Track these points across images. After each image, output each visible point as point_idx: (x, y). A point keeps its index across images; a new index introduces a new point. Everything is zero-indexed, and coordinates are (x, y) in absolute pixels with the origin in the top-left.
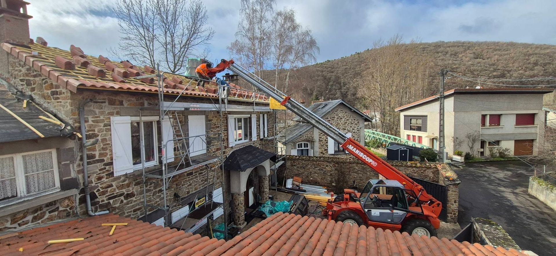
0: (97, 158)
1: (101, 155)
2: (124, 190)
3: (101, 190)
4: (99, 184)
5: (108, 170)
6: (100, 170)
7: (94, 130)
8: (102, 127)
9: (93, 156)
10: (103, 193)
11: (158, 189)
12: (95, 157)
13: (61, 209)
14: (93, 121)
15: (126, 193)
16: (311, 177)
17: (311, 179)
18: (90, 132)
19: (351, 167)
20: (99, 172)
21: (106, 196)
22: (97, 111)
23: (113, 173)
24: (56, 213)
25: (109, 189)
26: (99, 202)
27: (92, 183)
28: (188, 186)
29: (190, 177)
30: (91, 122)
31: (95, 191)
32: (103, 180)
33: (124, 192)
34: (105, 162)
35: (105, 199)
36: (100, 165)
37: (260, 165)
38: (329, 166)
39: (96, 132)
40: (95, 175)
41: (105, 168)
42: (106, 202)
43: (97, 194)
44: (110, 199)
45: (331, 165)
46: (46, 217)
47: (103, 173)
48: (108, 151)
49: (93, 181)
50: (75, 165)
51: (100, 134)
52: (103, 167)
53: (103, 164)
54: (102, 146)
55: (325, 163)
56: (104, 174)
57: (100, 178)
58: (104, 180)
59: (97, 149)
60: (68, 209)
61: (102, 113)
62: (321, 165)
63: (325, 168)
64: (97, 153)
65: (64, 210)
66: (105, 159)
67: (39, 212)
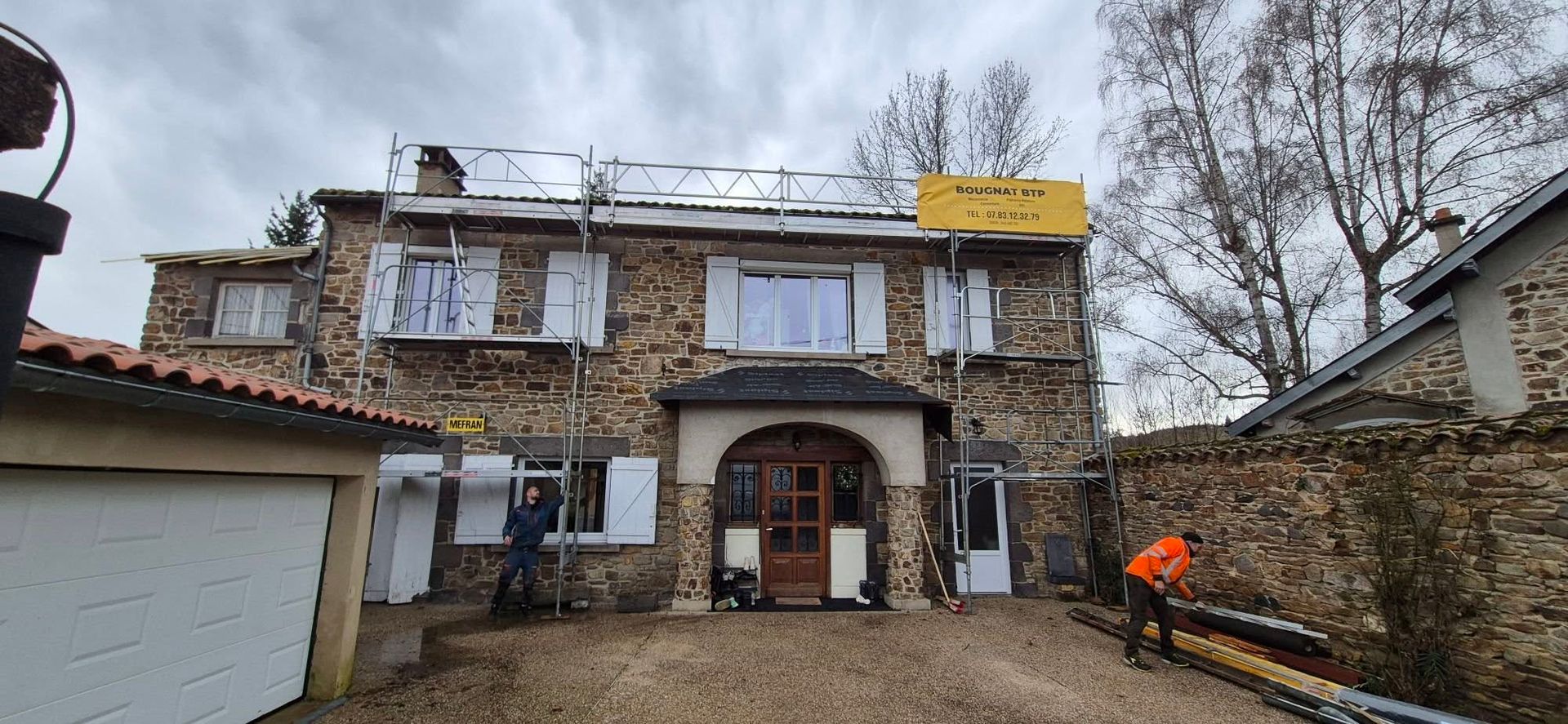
0: (341, 304)
1: (347, 300)
2: (373, 369)
3: (336, 356)
4: (334, 345)
5: (351, 327)
6: (341, 323)
7: (345, 263)
8: (358, 260)
9: (335, 300)
10: (337, 362)
11: (444, 392)
12: (338, 303)
13: (277, 364)
14: (347, 250)
15: (374, 375)
16: (1231, 563)
17: (1233, 573)
18: (340, 265)
19: (1489, 482)
20: (338, 327)
21: (340, 369)
22: (356, 235)
23: (356, 334)
24: (270, 366)
25: (348, 359)
26: (327, 374)
27: (324, 340)
28: (528, 413)
29: (537, 394)
30: (343, 251)
31: (326, 354)
32: (342, 340)
33: (373, 372)
34: (351, 313)
35: (338, 372)
36: (341, 316)
37: (830, 419)
38: (1318, 486)
39: (348, 266)
40: (331, 329)
41: (348, 323)
42: (339, 378)
43: (328, 359)
44: (344, 375)
45: (1329, 476)
46: (258, 368)
47: (344, 329)
48: (358, 297)
49: (327, 336)
50: (308, 308)
51: (353, 269)
52: (346, 320)
53: (346, 315)
54: (352, 288)
55: (1291, 467)
56: (345, 332)
57: (337, 337)
58: (344, 341)
59: (344, 291)
60: (285, 366)
61: (362, 239)
62: (1270, 481)
63: (1294, 502)
64: (342, 298)
65: (279, 367)
66: (352, 308)
67: (253, 358)
